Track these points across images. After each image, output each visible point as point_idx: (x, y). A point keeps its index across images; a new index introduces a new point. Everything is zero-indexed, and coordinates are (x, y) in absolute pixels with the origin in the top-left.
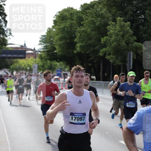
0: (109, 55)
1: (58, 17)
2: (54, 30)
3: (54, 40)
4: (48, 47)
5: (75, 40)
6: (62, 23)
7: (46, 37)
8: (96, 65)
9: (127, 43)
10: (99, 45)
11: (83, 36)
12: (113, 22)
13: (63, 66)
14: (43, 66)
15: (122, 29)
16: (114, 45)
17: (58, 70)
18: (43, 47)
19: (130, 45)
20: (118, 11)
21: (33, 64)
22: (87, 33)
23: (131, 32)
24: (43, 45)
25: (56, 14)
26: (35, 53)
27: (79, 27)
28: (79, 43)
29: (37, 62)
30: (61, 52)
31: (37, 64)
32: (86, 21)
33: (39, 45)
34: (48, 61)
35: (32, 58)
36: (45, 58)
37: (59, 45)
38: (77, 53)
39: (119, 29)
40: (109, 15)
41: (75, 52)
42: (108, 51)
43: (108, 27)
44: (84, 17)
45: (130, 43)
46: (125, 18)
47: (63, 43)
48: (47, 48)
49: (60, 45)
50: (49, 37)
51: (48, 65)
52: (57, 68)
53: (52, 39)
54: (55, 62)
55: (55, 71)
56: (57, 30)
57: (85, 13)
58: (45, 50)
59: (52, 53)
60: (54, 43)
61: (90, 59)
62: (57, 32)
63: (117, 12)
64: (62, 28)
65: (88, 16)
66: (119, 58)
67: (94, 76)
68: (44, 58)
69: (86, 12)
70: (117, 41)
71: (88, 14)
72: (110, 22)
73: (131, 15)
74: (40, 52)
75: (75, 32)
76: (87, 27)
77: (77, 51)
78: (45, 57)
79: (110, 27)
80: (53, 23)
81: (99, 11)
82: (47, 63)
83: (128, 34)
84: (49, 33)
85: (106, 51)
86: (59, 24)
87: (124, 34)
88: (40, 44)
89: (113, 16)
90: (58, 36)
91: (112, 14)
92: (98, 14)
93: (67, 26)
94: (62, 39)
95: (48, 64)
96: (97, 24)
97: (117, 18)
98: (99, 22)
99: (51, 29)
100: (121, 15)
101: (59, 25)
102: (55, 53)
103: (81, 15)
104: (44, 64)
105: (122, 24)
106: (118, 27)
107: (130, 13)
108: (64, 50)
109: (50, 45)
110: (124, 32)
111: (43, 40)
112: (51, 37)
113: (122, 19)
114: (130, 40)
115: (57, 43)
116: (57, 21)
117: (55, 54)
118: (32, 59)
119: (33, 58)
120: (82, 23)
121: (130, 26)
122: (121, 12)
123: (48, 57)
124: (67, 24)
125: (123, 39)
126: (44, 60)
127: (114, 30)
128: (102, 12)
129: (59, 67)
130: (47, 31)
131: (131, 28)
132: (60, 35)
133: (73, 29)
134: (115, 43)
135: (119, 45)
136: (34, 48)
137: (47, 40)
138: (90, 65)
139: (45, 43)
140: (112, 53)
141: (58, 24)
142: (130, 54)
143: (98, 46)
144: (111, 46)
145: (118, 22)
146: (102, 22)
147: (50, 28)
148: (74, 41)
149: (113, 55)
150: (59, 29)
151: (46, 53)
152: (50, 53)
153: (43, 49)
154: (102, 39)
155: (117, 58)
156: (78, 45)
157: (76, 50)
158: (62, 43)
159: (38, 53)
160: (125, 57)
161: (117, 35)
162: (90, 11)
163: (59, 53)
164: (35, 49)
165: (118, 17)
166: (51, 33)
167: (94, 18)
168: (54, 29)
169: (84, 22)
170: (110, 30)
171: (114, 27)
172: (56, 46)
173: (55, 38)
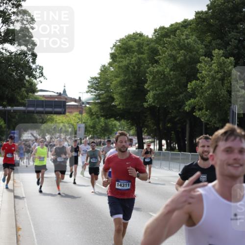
0: (200, 109)
1: (119, 48)
3: (111, 85)
4: (101, 96)
5: (146, 86)
6: (126, 58)
7: (99, 80)
8: (179, 126)
10: (185, 93)
12: (207, 57)
13: (126, 127)
14: (94, 127)
15: (221, 69)
16: (208, 94)
20: (214, 40)
21: (78, 123)
22: (165, 75)
24: (94, 94)
25: (115, 44)
26: (80, 105)
27: (152, 65)
28: (151, 91)
29: (83, 121)
30: (123, 105)
31: (84, 123)
32: (164, 55)
33: (87, 92)
34: (102, 119)
35: (76, 113)
37: (120, 94)
38: (149, 107)
39: (216, 68)
40: (200, 46)
41: (145, 105)
42: (199, 104)
43: (198, 66)
44: (161, 49)
46: (225, 52)
47: (127, 90)
48: (100, 98)
49: (121, 93)
50: (104, 81)
51: (101, 125)
52: (115, 129)
53: (108, 84)
54: (113, 121)
55: (113, 135)
56: (117, 70)
57: (162, 42)
58: (97, 101)
59: (108, 106)
60: (112, 90)
62: (117, 72)
63: (213, 42)
64: (125, 66)
65: (166, 47)
66: (217, 115)
67: (175, 143)
68: (95, 114)
70: (213, 87)
71: (166, 45)
72: (201, 58)
73: (234, 46)
74: (88, 103)
75: (145, 72)
76: (164, 64)
77: (148, 103)
78: (97, 112)
79: (202, 65)
80: (110, 57)
81: (183, 40)
82: (100, 122)
84: (103, 74)
85: (195, 103)
86: (120, 60)
87: (224, 77)
88: (90, 91)
89: (205, 47)
90: (118, 79)
91: (204, 45)
92: (183, 44)
93: (132, 62)
94: (125, 83)
95: (101, 123)
96: (179, 60)
97: (213, 52)
98: (182, 57)
99: (106, 68)
100: (219, 47)
101: (120, 62)
102: (113, 105)
103: (156, 45)
104: (95, 123)
105: (221, 60)
106: (215, 65)
107: (234, 42)
108: (127, 101)
109: (105, 93)
110: (224, 74)
111: (94, 85)
112: (106, 80)
113: (221, 52)
115: (117, 91)
116: (116, 54)
117: (113, 108)
118: (76, 115)
119: (78, 113)
120: (156, 58)
121: (234, 64)
122: (219, 41)
123: (101, 112)
124: (133, 60)
125: (223, 84)
126: (95, 116)
127: (209, 70)
128: (189, 40)
129: (120, 128)
130: (100, 71)
132: (122, 78)
133: (142, 68)
134: (211, 91)
135: (216, 95)
136: (80, 98)
137: (101, 85)
138: (169, 125)
139: (97, 90)
140: (204, 107)
141: (118, 59)
143: (183, 95)
144: (203, 97)
145: (215, 58)
147: (106, 65)
148: (144, 87)
149: (206, 111)
150: (119, 67)
151: (99, 105)
152: (104, 106)
153: (94, 99)
154: (189, 85)
155: (213, 115)
156: (150, 94)
158: (124, 91)
159: (86, 106)
160: (226, 114)
161: (214, 78)
162: (170, 40)
163: (120, 107)
164: (81, 99)
165: (214, 50)
166: (108, 73)
167: (175, 51)
168: (111, 68)
169: (159, 57)
170: (202, 70)
171: (207, 66)
172: (114, 94)
173: (113, 83)
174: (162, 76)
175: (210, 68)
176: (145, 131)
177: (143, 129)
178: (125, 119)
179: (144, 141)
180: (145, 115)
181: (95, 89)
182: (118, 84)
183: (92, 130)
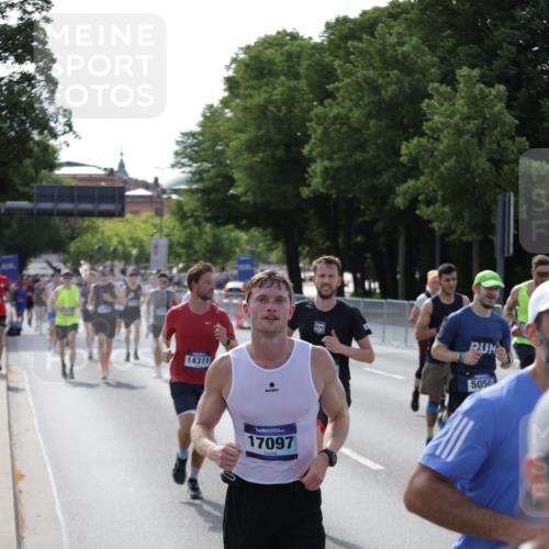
0: (429, 203)
1: (244, 68)
2: (229, 113)
3: (228, 150)
4: (205, 175)
5: (306, 150)
6: (260, 87)
7: (201, 138)
8: (383, 240)
9: (497, 163)
10: (394, 170)
11: (333, 134)
12: (444, 85)
13: (261, 245)
14: (188, 245)
15: (476, 112)
16: (446, 168)
17: (242, 258)
18: (190, 175)
19: (506, 168)
20: (461, 45)
21: (152, 235)
22: (350, 127)
23: (510, 119)
24: (188, 169)
25: (235, 56)
26: (157, 198)
27: (321, 103)
28: (319, 160)
29: (165, 231)
30: (255, 194)
31: (167, 236)
32: (347, 80)
33: (173, 166)
34: (208, 227)
35: (147, 214)
36: (196, 214)
37: (247, 168)
38: (312, 196)
39: (466, 109)
40: (429, 59)
41: (305, 192)
42: (426, 191)
43: (424, 105)
44: (340, 66)
45: (507, 163)
46: (487, 72)
47: (262, 161)
48: (201, 180)
49: (249, 168)
50: (210, 140)
51: (206, 242)
52: (238, 250)
53: (219, 148)
54: (232, 231)
55: (233, 263)
56: (240, 115)
57: (342, 52)
58: (195, 186)
59: (220, 196)
60: (228, 162)
61: (361, 220)
62: (239, 119)
63: (459, 49)
64: (258, 106)
65: (352, 63)
66: (466, 214)
67: (374, 281)
68: (192, 216)
69: (346, 47)
70: (458, 154)
71: (352, 57)
72: (431, 85)
73: (508, 59)
74: (176, 191)
75: (305, 120)
76: (347, 101)
77: (312, 188)
78: (196, 211)
79: (434, 102)
80: (224, 87)
81: (393, 46)
82: (202, 232)
83: (499, 129)
84: (209, 124)
85: (418, 189)
86: (246, 93)
87: (484, 129)
88: (179, 163)
89: (441, 62)
90: (244, 137)
91: (439, 57)
92: (391, 57)
93: (274, 98)
94: (259, 144)
95: (205, 236)
96: (388, 92)
97: (458, 72)
98: (394, 86)
99: (216, 111)
100: (474, 61)
101: (246, 97)
102: (232, 195)
103: (329, 59)
104: (190, 236)
105: (477, 91)
106: (462, 101)
107: (507, 51)
108: (264, 186)
109: (213, 167)
110: (483, 123)
111: (189, 150)
112: (216, 139)
113: (476, 72)
114: (506, 149)
115: (240, 163)
116: (241, 80)
117: (233, 202)
118: (148, 217)
119: (151, 213)
120: (330, 87)
121: (505, 99)
122: (475, 49)
123: (205, 212)
124: (275, 92)
125: (481, 144)
126: (190, 221)
127: (448, 112)
128: (406, 48)
129: (248, 248)
130: (201, 119)
131: (509, 106)
132: (252, 132)
133: (296, 110)
134: (452, 161)
135: (467, 169)
136: (156, 180)
137: (203, 150)
138: (359, 239)
139: (196, 162)
140: (439, 198)
141: (242, 91)
142: (504, 202)
143: (390, 174)
144: (436, 174)
145: (461, 86)
146: (406, 85)
147: (215, 105)
148: (302, 153)
149: (444, 204)
150: (245, 109)
151: (200, 195)
152: (212, 197)
153: (189, 182)
154: (403, 147)
155: (458, 216)
156: (317, 167)
157: (309, 186)
158: (256, 162)
159: (169, 198)
160: (488, 212)
161: (459, 132)
162: (361, 45)
163: (248, 198)
164: (160, 182)
165: (460, 69)
166: (219, 123)
167: (375, 68)
168: (227, 111)
169: (337, 84)
170: (433, 114)
171: (446, 104)
172: (234, 171)
173: (232, 144)
174: (344, 129)
175: (452, 108)
176: (304, 252)
177: (300, 249)
178: (258, 225)
179: (303, 275)
180: (306, 216)
181: (191, 159)
182: (244, 147)
183: (185, 250)
